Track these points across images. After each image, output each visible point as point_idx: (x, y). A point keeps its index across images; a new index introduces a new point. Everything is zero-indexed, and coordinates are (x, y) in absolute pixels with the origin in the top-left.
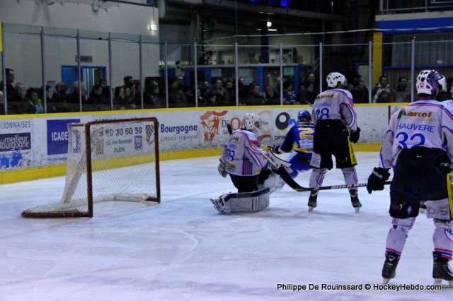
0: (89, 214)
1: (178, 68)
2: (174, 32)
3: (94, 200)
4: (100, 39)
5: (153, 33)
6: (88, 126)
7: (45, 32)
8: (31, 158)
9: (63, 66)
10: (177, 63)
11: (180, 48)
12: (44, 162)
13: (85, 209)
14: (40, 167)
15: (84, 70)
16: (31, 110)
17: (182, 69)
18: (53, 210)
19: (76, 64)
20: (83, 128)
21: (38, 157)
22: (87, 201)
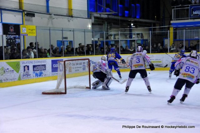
0: (65, 93)
1: (99, 41)
2: (97, 28)
3: (67, 88)
4: (70, 31)
5: (90, 28)
6: (65, 62)
7: (51, 29)
8: (46, 74)
9: (57, 41)
10: (99, 39)
11: (99, 34)
12: (50, 75)
13: (64, 91)
14: (49, 77)
15: (65, 42)
16: (46, 57)
17: (100, 41)
18: (53, 92)
19: (62, 40)
20: (63, 63)
21: (48, 73)
22: (64, 88)
